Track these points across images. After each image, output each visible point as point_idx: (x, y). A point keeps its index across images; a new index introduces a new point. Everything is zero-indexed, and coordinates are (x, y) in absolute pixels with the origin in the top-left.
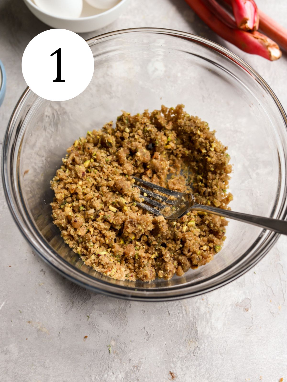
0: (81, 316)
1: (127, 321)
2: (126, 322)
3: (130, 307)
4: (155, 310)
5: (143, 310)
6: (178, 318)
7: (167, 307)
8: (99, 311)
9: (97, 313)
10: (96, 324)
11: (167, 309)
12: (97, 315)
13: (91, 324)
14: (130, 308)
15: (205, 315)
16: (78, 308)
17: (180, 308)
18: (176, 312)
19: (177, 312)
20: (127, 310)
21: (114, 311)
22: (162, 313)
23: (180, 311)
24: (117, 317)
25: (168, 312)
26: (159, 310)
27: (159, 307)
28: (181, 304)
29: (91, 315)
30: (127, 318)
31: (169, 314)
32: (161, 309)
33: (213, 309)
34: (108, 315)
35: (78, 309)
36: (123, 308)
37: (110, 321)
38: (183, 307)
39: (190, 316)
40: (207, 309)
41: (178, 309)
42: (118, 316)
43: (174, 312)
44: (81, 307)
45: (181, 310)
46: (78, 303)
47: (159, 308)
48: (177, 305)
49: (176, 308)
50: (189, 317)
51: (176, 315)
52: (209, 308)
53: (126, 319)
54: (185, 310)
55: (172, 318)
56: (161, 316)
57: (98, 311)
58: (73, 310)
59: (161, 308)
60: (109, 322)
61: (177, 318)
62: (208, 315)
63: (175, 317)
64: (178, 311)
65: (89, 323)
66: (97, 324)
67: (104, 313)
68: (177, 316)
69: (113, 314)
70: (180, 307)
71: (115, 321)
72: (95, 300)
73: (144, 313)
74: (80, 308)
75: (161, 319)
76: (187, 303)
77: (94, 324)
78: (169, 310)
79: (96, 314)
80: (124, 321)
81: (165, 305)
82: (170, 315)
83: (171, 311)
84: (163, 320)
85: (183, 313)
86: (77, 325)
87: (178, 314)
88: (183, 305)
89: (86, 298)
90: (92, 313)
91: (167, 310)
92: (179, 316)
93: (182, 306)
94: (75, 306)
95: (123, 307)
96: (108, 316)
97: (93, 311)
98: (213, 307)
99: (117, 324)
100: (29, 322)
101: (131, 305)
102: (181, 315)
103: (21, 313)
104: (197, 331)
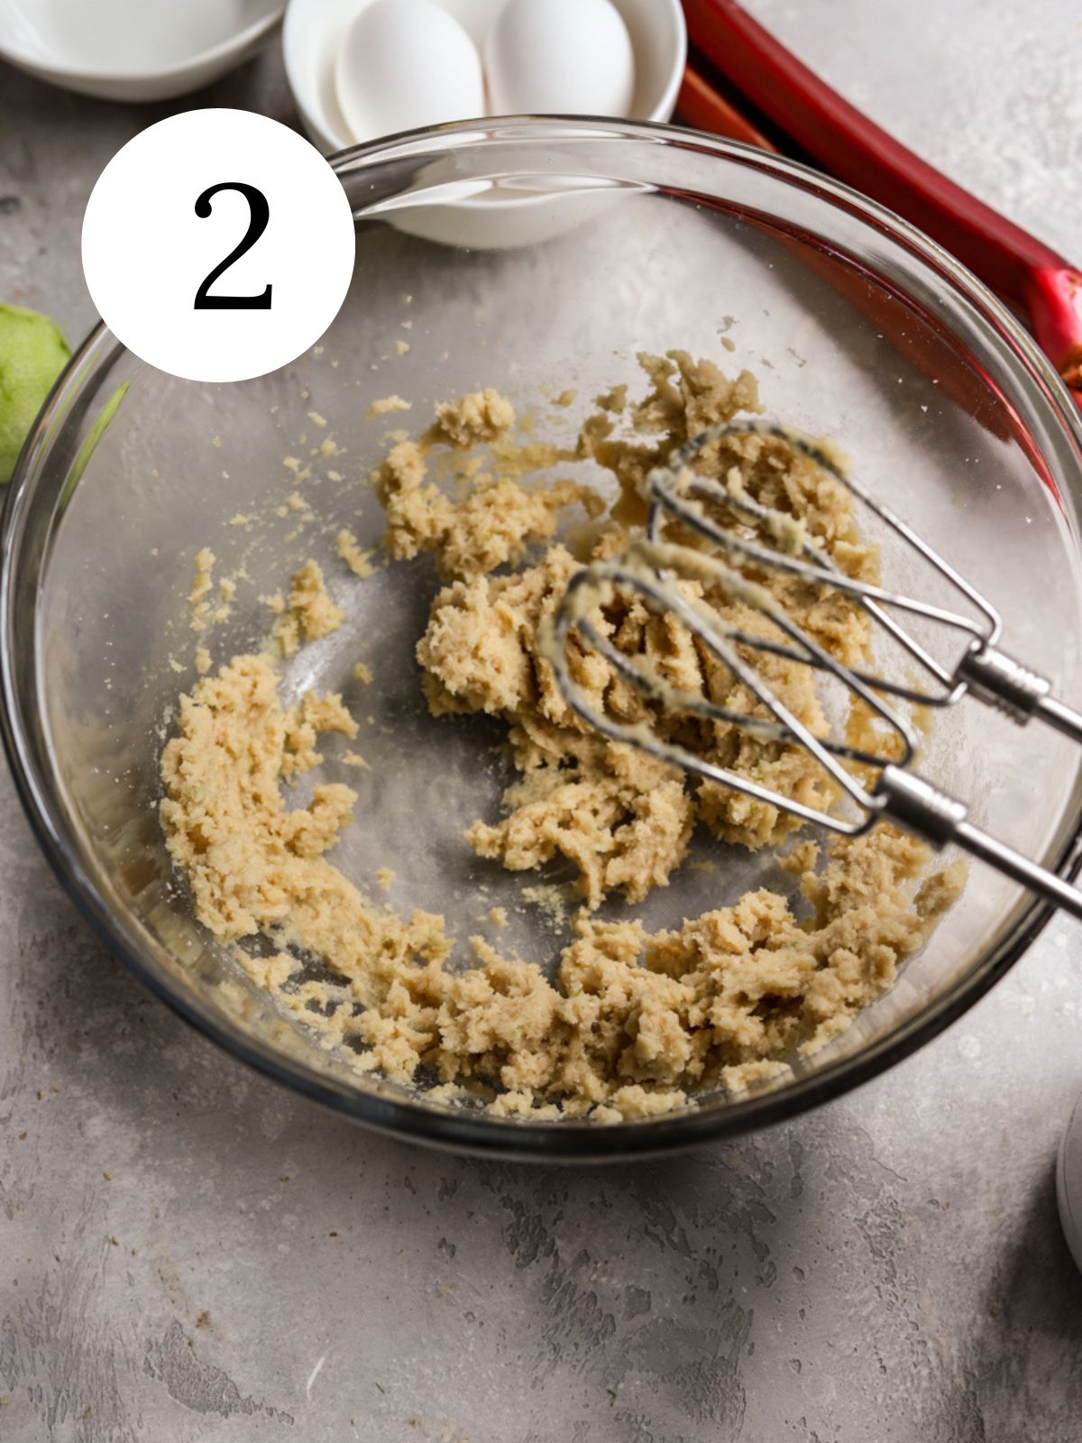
0: (586, 1391)
1: (745, 1403)
2: (742, 1404)
3: (751, 1353)
4: (836, 1357)
5: (794, 1361)
6: (916, 1382)
7: (875, 1347)
8: (648, 1371)
9: (641, 1380)
10: (639, 1419)
11: (876, 1353)
12: (642, 1387)
13: (624, 1420)
14: (751, 1357)
15: (1004, 1365)
16: (574, 1367)
17: (919, 1348)
18: (906, 1361)
19: (910, 1363)
20: (740, 1362)
21: (699, 1370)
22: (860, 1368)
23: (920, 1358)
24: (708, 1388)
25: (881, 1360)
26: (849, 1356)
27: (849, 1346)
28: (922, 1333)
29: (621, 1386)
30: (744, 1390)
31: (883, 1370)
32: (855, 1354)
33: (1029, 1346)
34: (678, 1383)
35: (578, 1370)
36: (726, 1357)
37: (685, 1404)
38: (930, 1344)
39: (955, 1372)
40: (1010, 1345)
41: (913, 1352)
42: (712, 1385)
43: (900, 1363)
44: (587, 1361)
45: (922, 1353)
46: (573, 1348)
47: (848, 1352)
48: (906, 1338)
49: (905, 1347)
50: (953, 1376)
51: (906, 1373)
52: (1016, 1342)
53: (740, 1394)
54: (938, 1354)
55: (895, 1384)
56: (859, 1379)
57: (644, 1373)
58: (558, 1372)
59: (855, 1349)
60: (684, 1408)
61: (912, 1381)
62: (1014, 1367)
63: (905, 1377)
64: (914, 1359)
65: (618, 1414)
66: (643, 1417)
67: (667, 1379)
68: (912, 1375)
69: (696, 1379)
70: (919, 1342)
71: (704, 1403)
72: (630, 1336)
73: (799, 1372)
74: (584, 1365)
75: (856, 1388)
76: (940, 1328)
77: (632, 1419)
78: (882, 1355)
79: (638, 1383)
80: (736, 1402)
81: (868, 1340)
82: (888, 1371)
83: (890, 1358)
84: (863, 1389)
85: (929, 1361)
86: (577, 1422)
87: (912, 1368)
88: (929, 1337)
89: (599, 1331)
90: (623, 1381)
91: (875, 1357)
92: (919, 1373)
93: (926, 1338)
94: (564, 1357)
95: (728, 1352)
96: (680, 1387)
97: (628, 1374)
98: (1027, 1338)
99: (711, 1412)
100: (413, 1423)
101: (752, 1345)
102: (925, 1372)
103: (383, 1391)
104: (982, 1421)
